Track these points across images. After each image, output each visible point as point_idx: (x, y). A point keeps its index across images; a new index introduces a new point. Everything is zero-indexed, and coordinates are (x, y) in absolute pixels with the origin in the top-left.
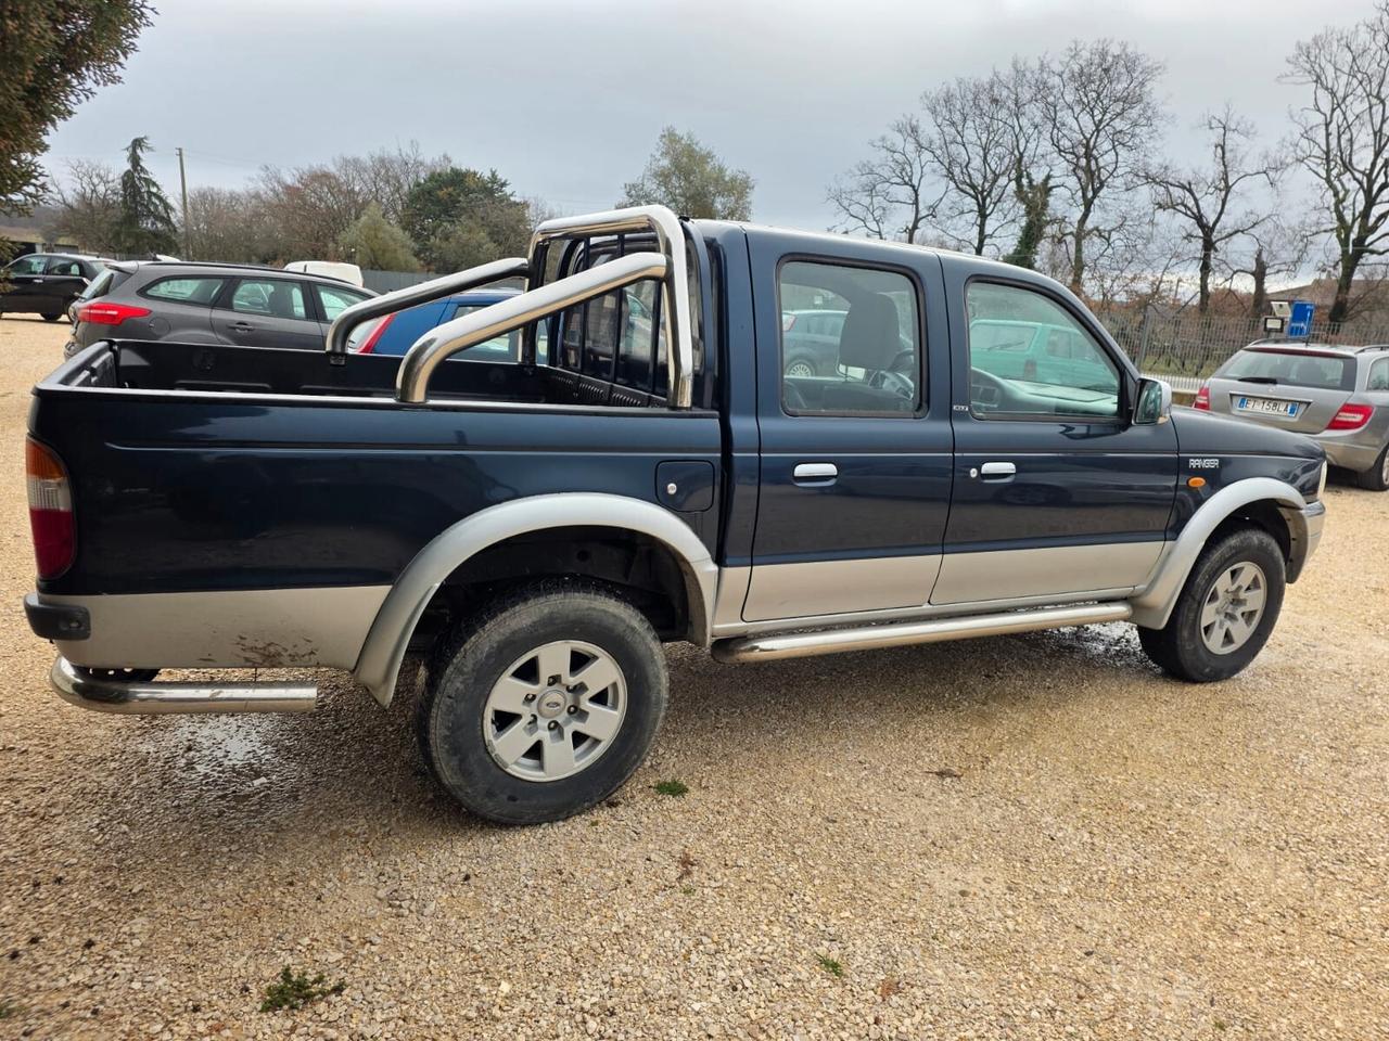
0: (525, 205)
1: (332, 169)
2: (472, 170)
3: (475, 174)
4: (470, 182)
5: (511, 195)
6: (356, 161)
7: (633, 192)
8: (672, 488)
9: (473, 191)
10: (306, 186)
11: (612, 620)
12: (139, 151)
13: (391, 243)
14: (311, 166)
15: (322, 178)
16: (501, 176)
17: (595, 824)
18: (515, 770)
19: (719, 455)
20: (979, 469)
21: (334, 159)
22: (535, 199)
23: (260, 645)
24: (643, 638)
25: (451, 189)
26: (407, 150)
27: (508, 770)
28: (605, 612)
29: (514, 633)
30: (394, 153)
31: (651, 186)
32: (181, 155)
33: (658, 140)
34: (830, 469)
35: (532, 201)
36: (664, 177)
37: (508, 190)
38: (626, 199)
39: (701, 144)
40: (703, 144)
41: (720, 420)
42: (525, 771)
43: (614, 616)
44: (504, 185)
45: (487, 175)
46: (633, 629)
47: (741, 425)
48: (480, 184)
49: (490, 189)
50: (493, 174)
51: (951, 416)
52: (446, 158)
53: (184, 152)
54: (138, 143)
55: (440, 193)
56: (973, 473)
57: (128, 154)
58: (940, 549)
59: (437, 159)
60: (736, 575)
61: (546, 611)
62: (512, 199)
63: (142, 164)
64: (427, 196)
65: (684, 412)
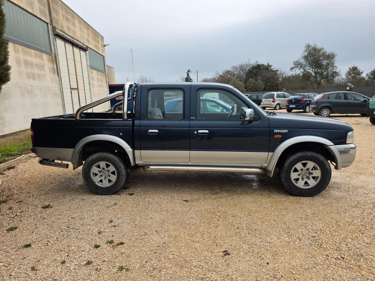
0: (277, 71)
1: (230, 70)
2: (263, 64)
3: (263, 65)
4: (262, 67)
5: (273, 69)
6: (235, 67)
7: (296, 63)
8: (121, 134)
9: (262, 70)
10: (224, 75)
11: (111, 158)
12: (189, 73)
13: (238, 86)
14: (226, 70)
15: (228, 72)
16: (270, 64)
17: (111, 196)
18: (97, 184)
19: (131, 128)
20: (197, 132)
21: (230, 67)
22: (280, 69)
23: (58, 156)
24: (118, 163)
25: (257, 70)
26: (247, 62)
27: (96, 184)
28: (110, 157)
29: (93, 159)
30: (244, 63)
31: (303, 61)
32: (197, 72)
33: (304, 48)
34: (157, 131)
35: (279, 69)
36: (306, 58)
37: (272, 68)
38: (294, 66)
39: (318, 46)
40: (319, 46)
41: (132, 122)
42: (99, 185)
43: (112, 158)
44: (271, 66)
45: (266, 64)
46: (116, 161)
47: (137, 122)
48: (264, 67)
49: (267, 68)
50: (268, 64)
51: (190, 120)
52: (257, 62)
53: (198, 71)
54: (189, 71)
55: (254, 71)
56: (196, 132)
57: (187, 74)
58: (189, 149)
59: (254, 63)
60: (137, 152)
61: (99, 155)
62: (273, 70)
63: (189, 75)
64: (250, 72)
65: (126, 120)
